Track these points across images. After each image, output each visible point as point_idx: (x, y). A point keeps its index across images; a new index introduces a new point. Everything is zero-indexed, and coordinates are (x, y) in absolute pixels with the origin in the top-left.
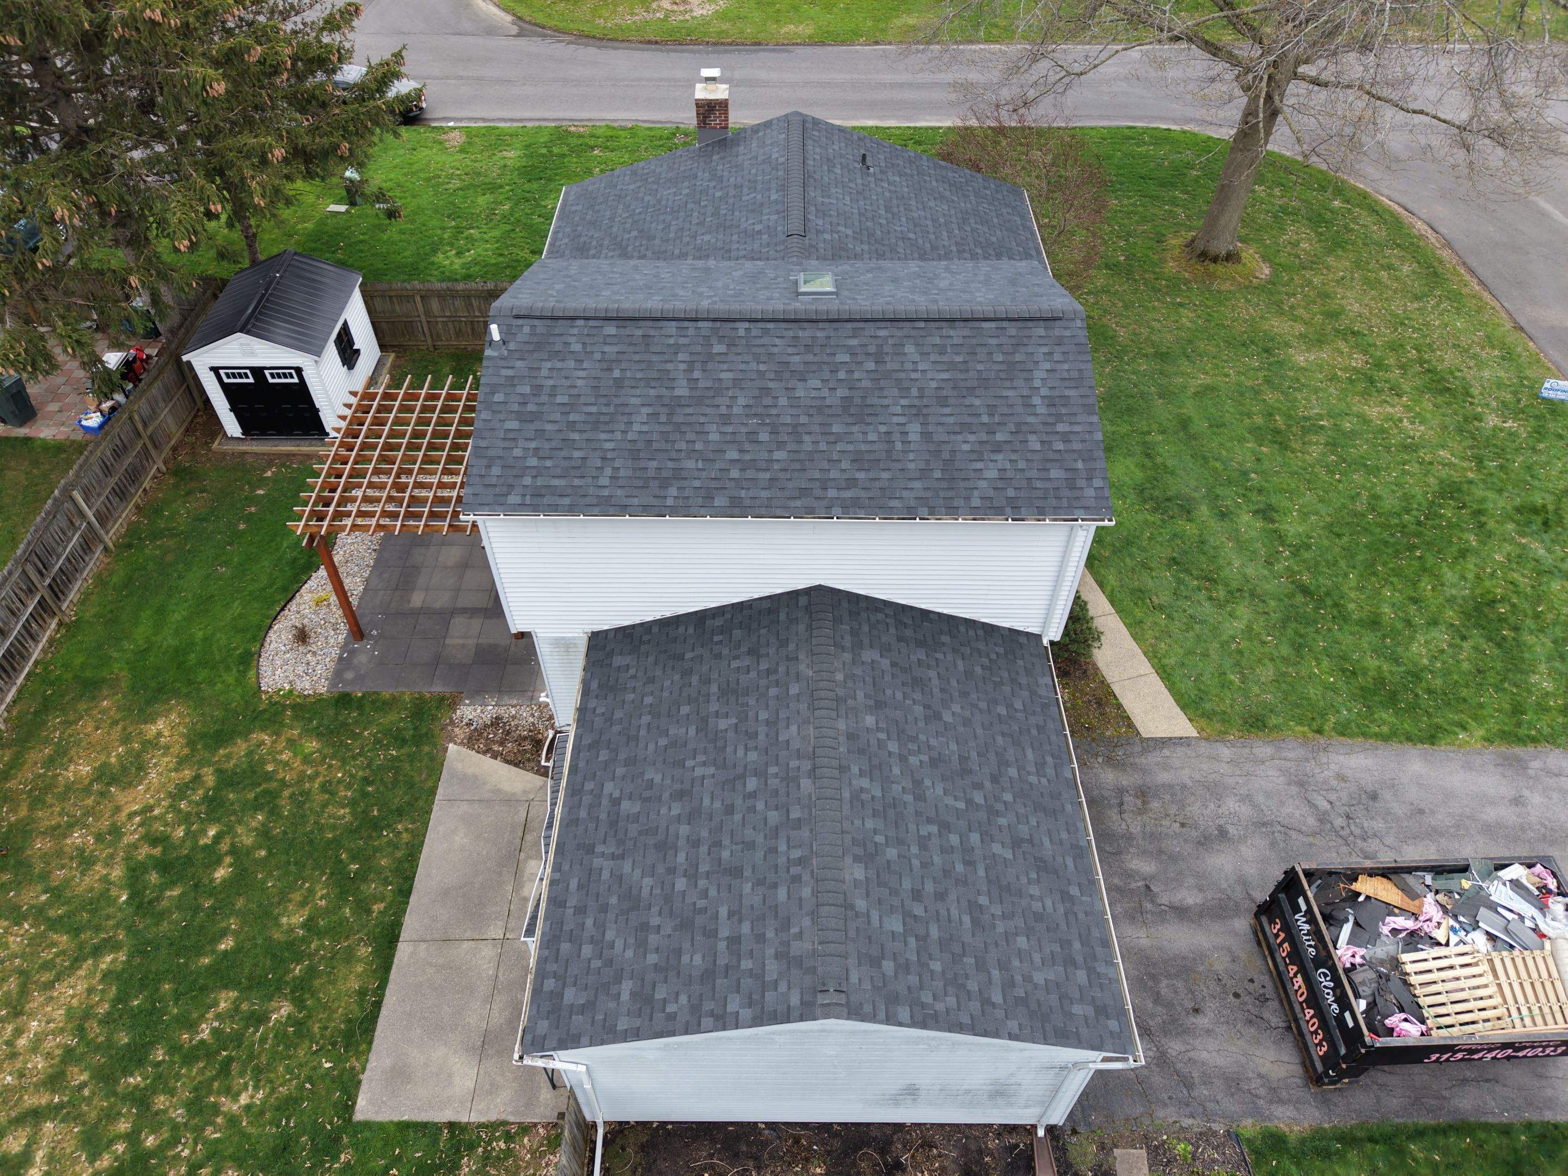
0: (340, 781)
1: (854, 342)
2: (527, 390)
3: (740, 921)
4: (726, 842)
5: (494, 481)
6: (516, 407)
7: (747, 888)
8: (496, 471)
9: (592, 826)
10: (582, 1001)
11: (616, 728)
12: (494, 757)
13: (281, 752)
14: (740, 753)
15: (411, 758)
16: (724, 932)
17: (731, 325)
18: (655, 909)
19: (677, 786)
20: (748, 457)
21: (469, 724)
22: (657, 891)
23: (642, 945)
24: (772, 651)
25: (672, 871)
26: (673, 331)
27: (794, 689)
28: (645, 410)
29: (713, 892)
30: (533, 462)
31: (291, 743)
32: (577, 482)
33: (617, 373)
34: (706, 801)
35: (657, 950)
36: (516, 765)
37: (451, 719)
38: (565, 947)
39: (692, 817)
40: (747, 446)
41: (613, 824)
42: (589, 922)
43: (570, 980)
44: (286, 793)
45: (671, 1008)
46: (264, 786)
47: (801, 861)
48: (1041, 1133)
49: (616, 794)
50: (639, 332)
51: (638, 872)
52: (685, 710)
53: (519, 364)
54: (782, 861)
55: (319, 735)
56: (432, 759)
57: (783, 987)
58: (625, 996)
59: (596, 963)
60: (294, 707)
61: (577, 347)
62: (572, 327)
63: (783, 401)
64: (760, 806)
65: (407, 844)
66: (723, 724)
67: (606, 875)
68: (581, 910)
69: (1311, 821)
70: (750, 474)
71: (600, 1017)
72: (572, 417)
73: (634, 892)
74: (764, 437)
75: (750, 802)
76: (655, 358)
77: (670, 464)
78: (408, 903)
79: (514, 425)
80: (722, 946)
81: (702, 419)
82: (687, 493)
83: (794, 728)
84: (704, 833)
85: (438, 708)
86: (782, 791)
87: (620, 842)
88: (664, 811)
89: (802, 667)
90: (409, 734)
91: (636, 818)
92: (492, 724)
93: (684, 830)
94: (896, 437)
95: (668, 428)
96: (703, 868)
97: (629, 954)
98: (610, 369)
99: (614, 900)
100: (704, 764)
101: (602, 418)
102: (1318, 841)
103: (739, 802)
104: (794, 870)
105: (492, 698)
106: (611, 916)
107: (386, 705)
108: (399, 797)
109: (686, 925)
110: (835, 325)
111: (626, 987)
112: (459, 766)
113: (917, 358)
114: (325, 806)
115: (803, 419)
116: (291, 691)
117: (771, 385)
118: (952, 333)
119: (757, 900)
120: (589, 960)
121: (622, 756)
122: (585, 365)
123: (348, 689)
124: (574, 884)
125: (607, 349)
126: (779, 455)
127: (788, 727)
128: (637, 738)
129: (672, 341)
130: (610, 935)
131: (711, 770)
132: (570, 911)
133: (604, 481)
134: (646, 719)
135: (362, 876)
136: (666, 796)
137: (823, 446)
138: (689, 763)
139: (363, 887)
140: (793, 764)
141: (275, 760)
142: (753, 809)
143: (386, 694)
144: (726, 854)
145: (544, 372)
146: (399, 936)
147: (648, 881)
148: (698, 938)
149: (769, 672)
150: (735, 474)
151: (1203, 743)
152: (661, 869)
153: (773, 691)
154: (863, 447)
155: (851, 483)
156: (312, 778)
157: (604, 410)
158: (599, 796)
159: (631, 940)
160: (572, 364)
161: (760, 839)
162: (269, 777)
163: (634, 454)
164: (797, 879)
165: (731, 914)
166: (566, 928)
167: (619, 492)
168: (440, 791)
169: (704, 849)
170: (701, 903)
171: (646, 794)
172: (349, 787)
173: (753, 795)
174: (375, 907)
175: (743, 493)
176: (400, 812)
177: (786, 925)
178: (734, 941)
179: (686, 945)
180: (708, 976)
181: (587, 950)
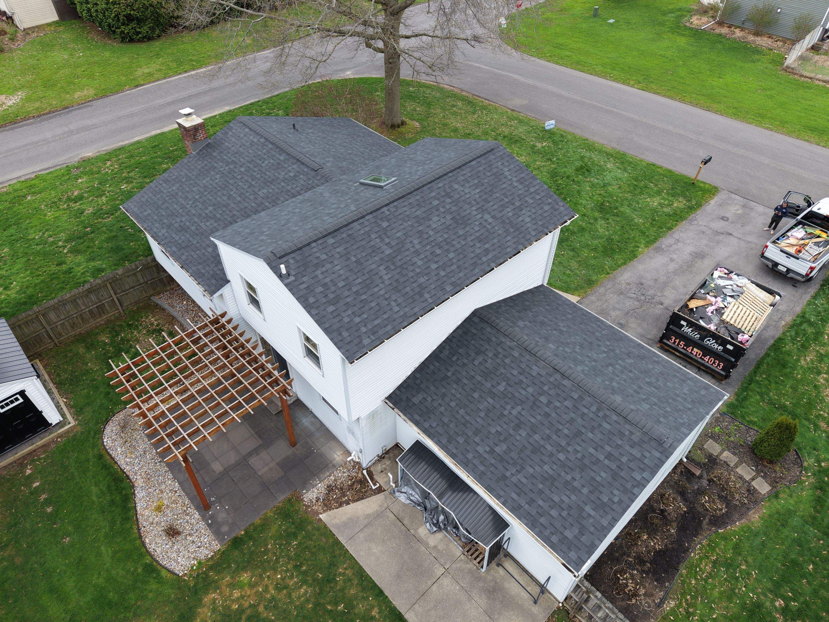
0: (283, 579)
1: (433, 194)
2: (320, 289)
3: (603, 448)
4: (561, 427)
5: (349, 339)
6: (324, 300)
7: (590, 435)
8: (345, 334)
9: (492, 469)
10: (577, 531)
11: (452, 425)
12: (348, 503)
13: (231, 594)
14: (524, 392)
15: (308, 537)
16: (602, 458)
17: (379, 212)
18: (563, 474)
19: (512, 425)
20: (441, 264)
21: (318, 499)
22: (555, 467)
23: (574, 490)
24: (487, 347)
25: (551, 455)
26: (359, 227)
27: (516, 354)
28: (381, 268)
29: (579, 448)
30: (357, 320)
31: (232, 586)
32: (385, 316)
33: (354, 259)
34: (533, 420)
35: (583, 486)
36: (363, 498)
37: (305, 505)
38: (542, 520)
39: (534, 429)
40: (436, 259)
41: (502, 460)
42: (541, 502)
43: (562, 529)
44: (261, 609)
45: (616, 499)
46: (244, 617)
47: (599, 410)
48: (685, 460)
49: (488, 449)
50: (344, 235)
51: (537, 468)
52: (476, 395)
53: (305, 279)
54: (591, 415)
55: (244, 569)
56: (318, 529)
57: (647, 455)
58: (592, 513)
59: (564, 514)
60: (211, 568)
61: (324, 257)
62: (312, 248)
63: (431, 233)
64: (558, 404)
65: (353, 574)
66: (501, 388)
67: (524, 481)
68: (531, 502)
69: (636, 303)
70: (448, 270)
71: (592, 529)
72: (354, 289)
73: (545, 475)
74: (438, 251)
75: (552, 406)
76: (363, 243)
77: (415, 285)
78: (387, 597)
79: (331, 308)
80: (607, 462)
81: (408, 258)
82: (433, 292)
83: (534, 367)
84: (548, 432)
85: (293, 506)
86: (560, 392)
87: (515, 464)
88: (518, 438)
89: (508, 343)
90: (292, 529)
91: (509, 450)
92: (329, 491)
93: (537, 437)
94: (484, 224)
95: (398, 270)
96: (564, 443)
97: (573, 498)
98: (348, 259)
99: (541, 486)
100: (513, 408)
101: (368, 282)
102: (644, 308)
103: (547, 409)
104: (601, 414)
105: (315, 480)
106: (547, 492)
107: (265, 525)
108: (324, 558)
109: (583, 468)
110: (420, 190)
111: (588, 509)
112: (336, 521)
113: (461, 189)
114: (289, 595)
115: (446, 236)
116: (200, 563)
117: (420, 228)
118: (464, 172)
119: (600, 436)
120: (560, 515)
121: (470, 433)
122: (336, 263)
123: (233, 535)
124: (514, 496)
125: (338, 250)
126: (451, 255)
127: (532, 369)
128: (467, 422)
129: (362, 232)
130: (556, 499)
131: (519, 408)
132: (527, 507)
133: (396, 309)
134: (462, 412)
135: (350, 606)
136: (511, 432)
137: (463, 243)
138: (506, 413)
139: (356, 611)
140: (552, 379)
141: (233, 601)
142: (556, 407)
143: (257, 521)
144: (566, 431)
145: (321, 277)
146: (400, 613)
147: (546, 467)
148: (594, 468)
149: (496, 355)
150: (443, 273)
151: (585, 300)
152: (546, 459)
153: (507, 361)
154: (478, 234)
155: (487, 251)
156: (266, 590)
157: (364, 278)
158: (481, 455)
159: (568, 493)
160: (329, 266)
161: (573, 415)
162: (241, 611)
163: (396, 290)
164: (605, 416)
165: (596, 449)
166: (534, 513)
167: (407, 309)
168: (340, 539)
169: (554, 437)
170: (579, 456)
171: (502, 438)
172: (292, 577)
173: (549, 402)
174: (373, 613)
175: (453, 279)
176: (333, 565)
177: (621, 434)
178: (609, 456)
179: (592, 474)
180: (615, 476)
181: (554, 513)
